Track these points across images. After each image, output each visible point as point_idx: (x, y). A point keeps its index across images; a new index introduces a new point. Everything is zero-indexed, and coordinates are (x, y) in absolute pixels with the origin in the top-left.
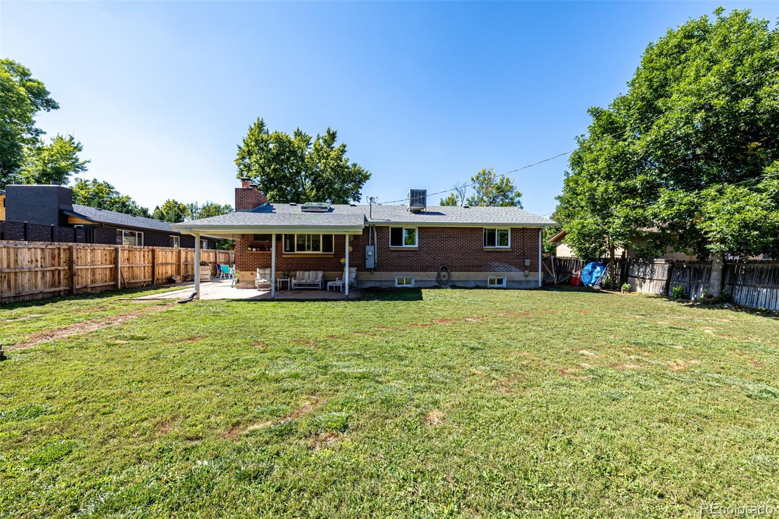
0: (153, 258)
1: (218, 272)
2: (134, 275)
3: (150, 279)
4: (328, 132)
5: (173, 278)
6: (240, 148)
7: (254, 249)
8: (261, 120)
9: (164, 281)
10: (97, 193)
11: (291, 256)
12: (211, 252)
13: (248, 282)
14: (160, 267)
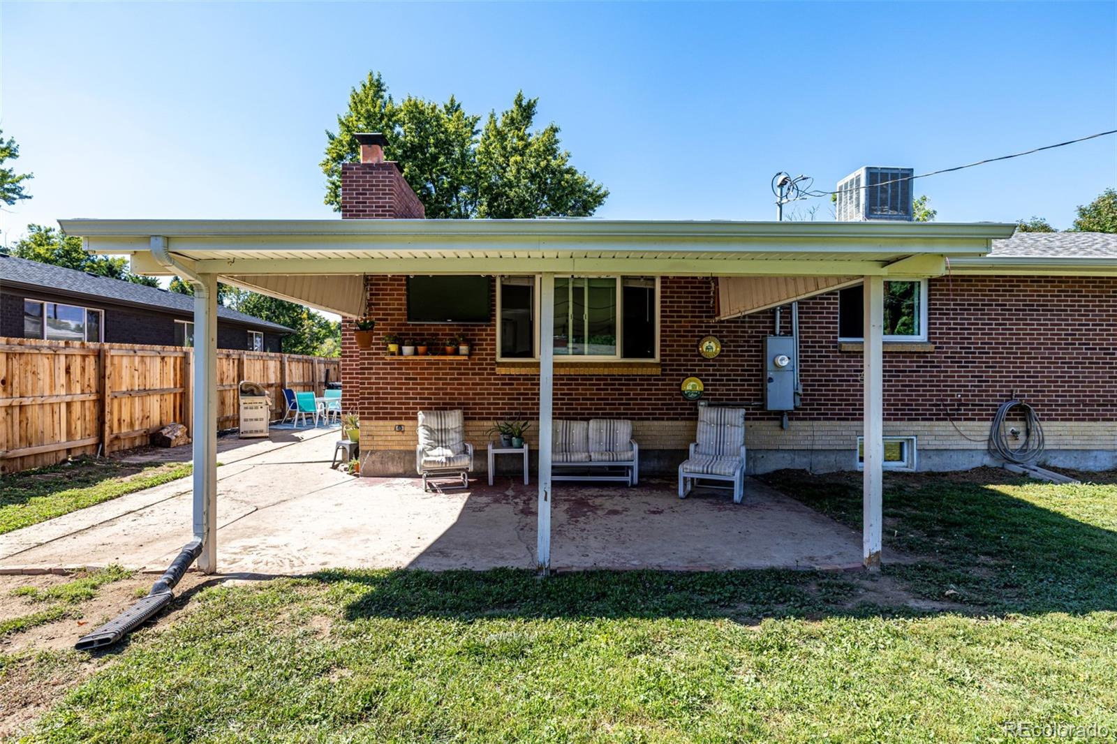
0: (101, 377)
1: (288, 408)
2: (31, 431)
3: (91, 441)
4: (519, 102)
5: (164, 432)
6: (332, 137)
7: (407, 350)
8: (376, 77)
9: (137, 443)
10: (67, 251)
11: (523, 371)
12: (271, 358)
13: (387, 455)
14: (126, 401)
